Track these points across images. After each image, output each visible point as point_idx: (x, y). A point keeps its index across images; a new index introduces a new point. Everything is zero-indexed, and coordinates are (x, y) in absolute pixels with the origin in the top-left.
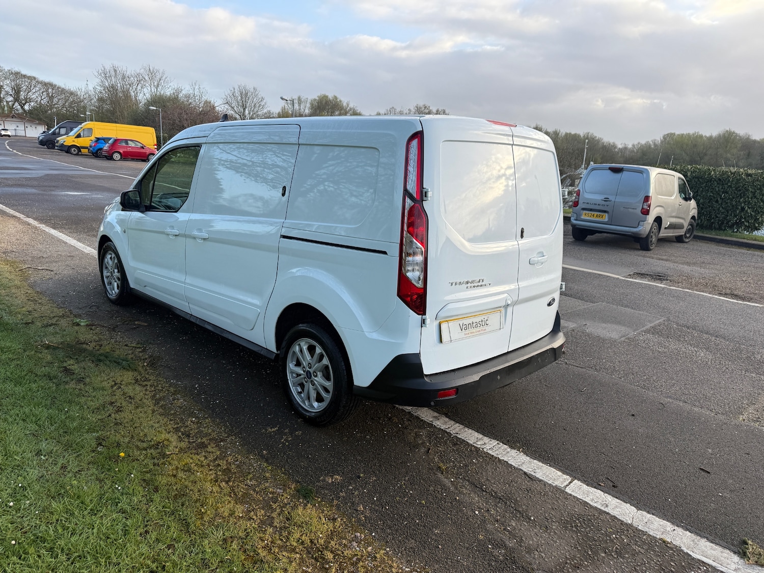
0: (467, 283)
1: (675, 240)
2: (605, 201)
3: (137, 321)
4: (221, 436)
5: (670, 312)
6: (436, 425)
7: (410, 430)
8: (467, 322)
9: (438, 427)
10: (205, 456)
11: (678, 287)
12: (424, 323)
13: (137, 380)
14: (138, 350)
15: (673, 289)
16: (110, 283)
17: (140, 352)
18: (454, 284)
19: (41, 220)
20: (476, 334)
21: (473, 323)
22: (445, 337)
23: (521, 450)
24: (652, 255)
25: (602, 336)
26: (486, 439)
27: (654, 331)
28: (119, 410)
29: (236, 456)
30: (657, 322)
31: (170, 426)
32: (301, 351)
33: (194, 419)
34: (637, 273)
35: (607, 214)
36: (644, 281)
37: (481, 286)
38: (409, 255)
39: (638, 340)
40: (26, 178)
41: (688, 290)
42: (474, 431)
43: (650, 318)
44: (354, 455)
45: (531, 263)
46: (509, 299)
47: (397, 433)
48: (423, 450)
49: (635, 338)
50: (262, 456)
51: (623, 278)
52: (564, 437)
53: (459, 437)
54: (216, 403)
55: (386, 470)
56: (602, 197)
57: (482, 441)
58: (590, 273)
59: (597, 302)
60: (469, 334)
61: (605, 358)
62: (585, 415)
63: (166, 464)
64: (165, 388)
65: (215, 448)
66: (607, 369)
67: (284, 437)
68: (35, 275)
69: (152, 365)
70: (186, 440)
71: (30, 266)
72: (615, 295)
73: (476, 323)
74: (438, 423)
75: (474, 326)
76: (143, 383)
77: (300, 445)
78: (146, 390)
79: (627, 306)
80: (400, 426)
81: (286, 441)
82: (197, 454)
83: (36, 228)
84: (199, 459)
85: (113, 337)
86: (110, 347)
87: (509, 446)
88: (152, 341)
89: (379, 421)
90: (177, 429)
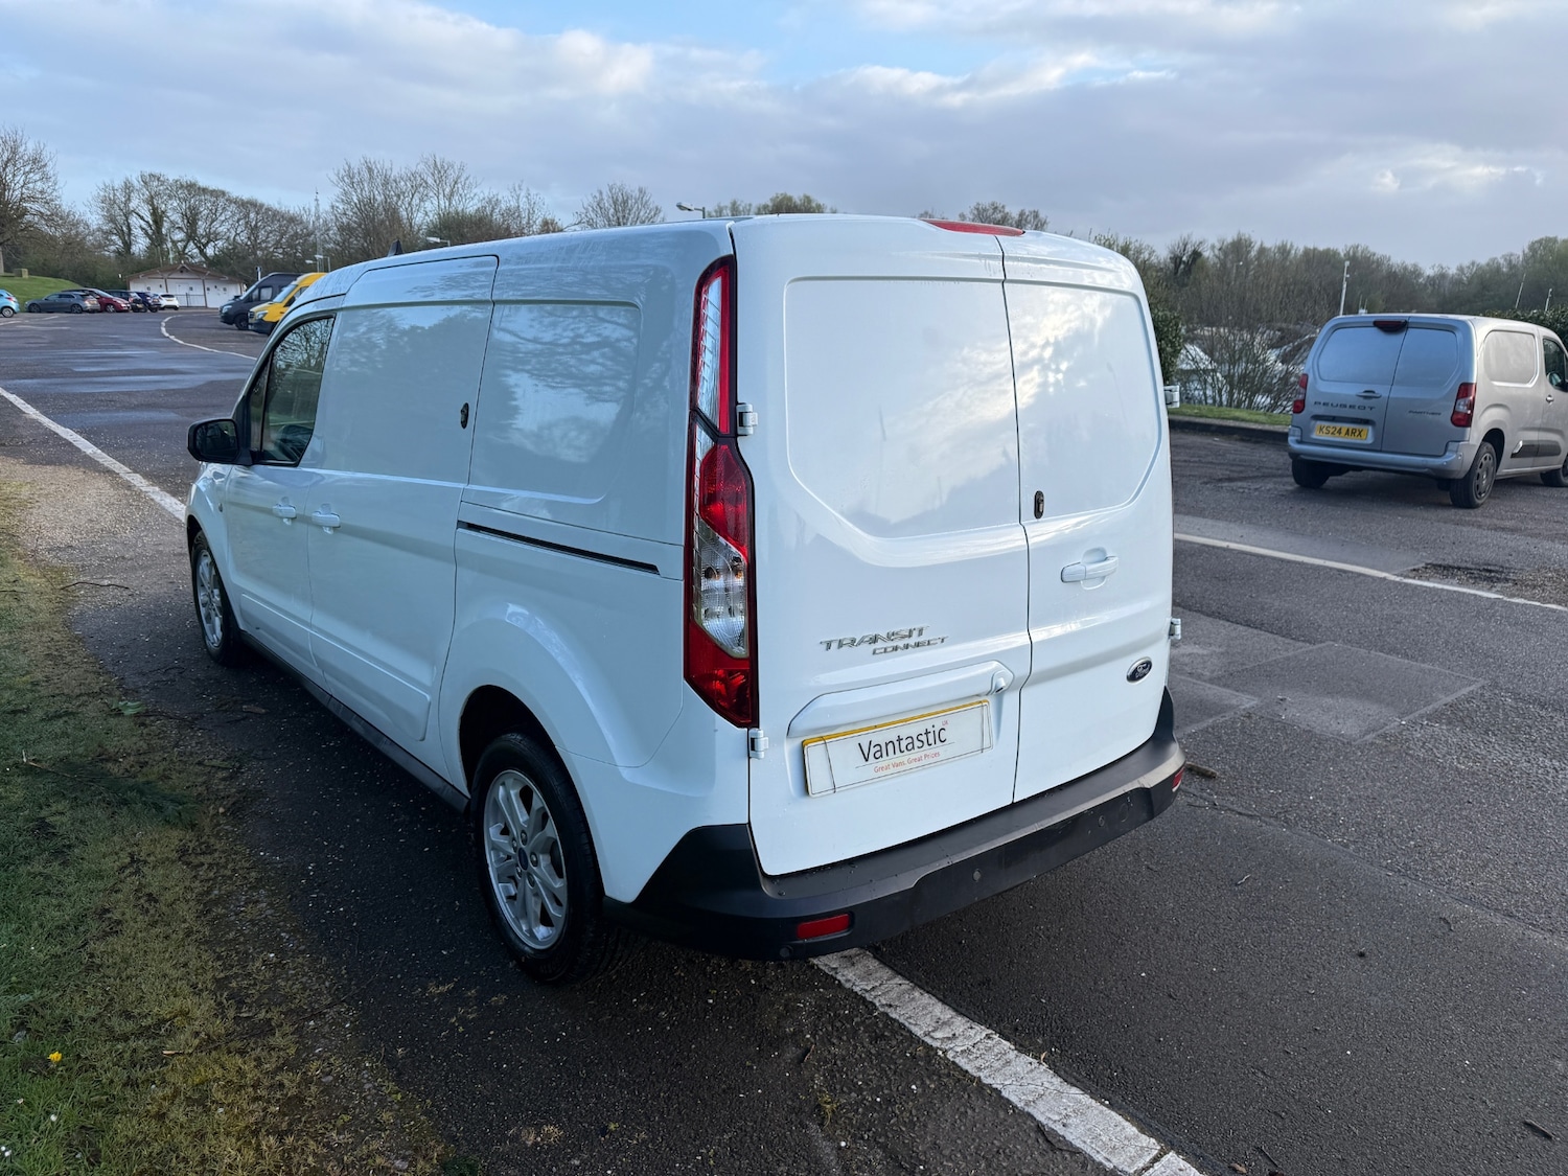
0: (874, 640)
1: (1541, 481)
2: (1365, 397)
3: (244, 703)
4: (316, 1002)
5: (1500, 666)
6: (842, 979)
7: (775, 993)
8: (880, 737)
9: (848, 985)
10: (258, 1059)
11: (1533, 598)
12: (753, 749)
13: (183, 852)
14: (220, 775)
15: (1517, 604)
16: (209, 618)
17: (224, 779)
18: (834, 646)
19: (157, 477)
20: (908, 766)
21: (899, 740)
22: (814, 787)
23: (1042, 1058)
24: (1479, 519)
25: (1317, 730)
26: (960, 1024)
27: (1454, 715)
28: (115, 928)
29: (332, 1060)
30: (1465, 691)
31: (209, 976)
32: (508, 798)
33: (272, 955)
34: (1435, 566)
35: (1370, 428)
36: (1447, 584)
37: (918, 645)
38: (709, 574)
39: (1407, 740)
40: (166, 391)
41: (1554, 606)
42: (934, 1000)
43: (1447, 681)
44: (613, 1066)
45: (1065, 579)
46: (1001, 675)
47: (740, 1003)
48: (791, 1053)
49: (1401, 734)
50: (391, 1061)
51: (1398, 579)
52: (1165, 1017)
53: (894, 1016)
54: (338, 913)
55: (680, 1113)
56: (1360, 389)
57: (948, 1029)
58: (1317, 568)
59: (1321, 642)
60: (887, 768)
61: (1316, 790)
62: (1233, 953)
63: (154, 1083)
64: (240, 872)
65: (290, 1037)
66: (1315, 820)
67: (461, 1011)
68: (89, 599)
69: (236, 811)
70: (231, 1013)
71: (88, 579)
72: (1368, 621)
73: (910, 740)
74: (850, 976)
75: (903, 748)
76: (195, 861)
77: (492, 1032)
78: (195, 876)
79: (1393, 651)
80: (753, 982)
81: (462, 1021)
82: (242, 1053)
83: (139, 494)
84: (240, 1068)
85: (181, 743)
86: (162, 768)
87: (1015, 1045)
88: (261, 752)
89: (705, 968)
90: (221, 984)
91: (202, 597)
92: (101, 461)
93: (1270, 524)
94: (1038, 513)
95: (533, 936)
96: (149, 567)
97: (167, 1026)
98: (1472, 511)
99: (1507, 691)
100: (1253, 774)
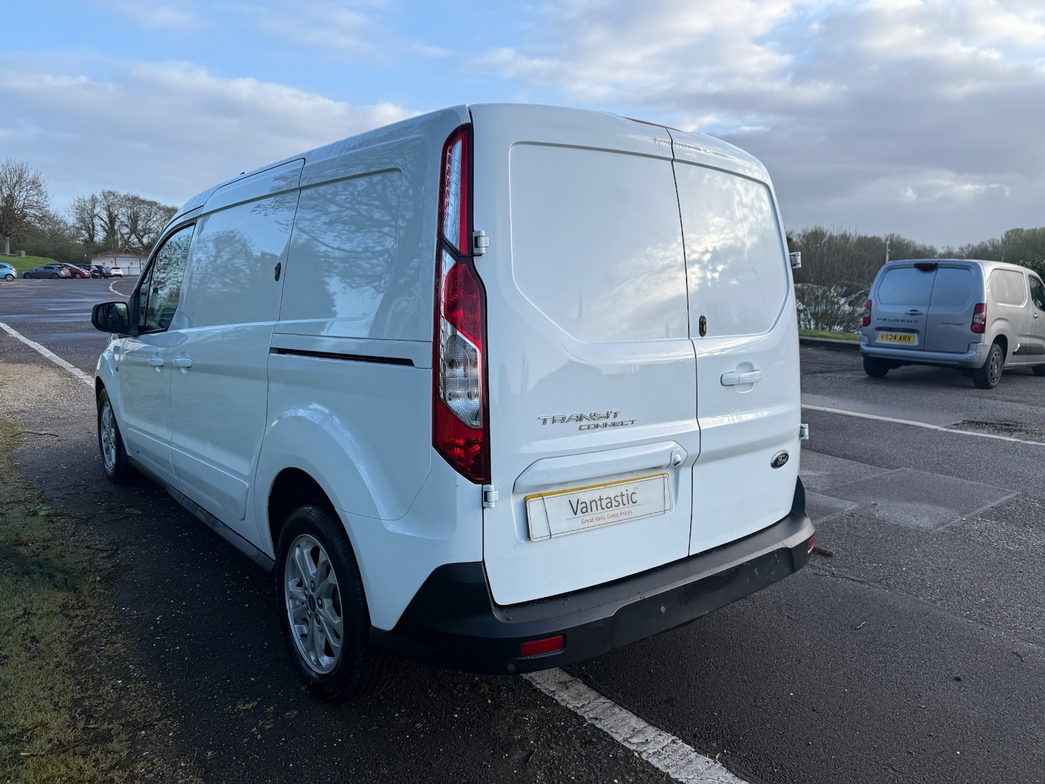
0: (580, 418)
1: (1033, 373)
2: (912, 314)
3: (127, 507)
4: (148, 717)
5: (1027, 482)
6: (559, 699)
7: (507, 710)
8: (586, 496)
9: (563, 704)
10: (97, 761)
11: (1041, 441)
12: (486, 500)
13: (64, 607)
14: (101, 555)
15: (1032, 445)
16: (107, 449)
17: (103, 558)
18: (549, 422)
20: (607, 520)
21: (601, 499)
22: (534, 532)
23: (717, 758)
24: (994, 395)
25: (902, 524)
26: (651, 732)
27: (999, 514)
29: (155, 761)
30: (1005, 498)
31: (69, 696)
32: (302, 558)
33: (120, 681)
34: (969, 422)
35: (916, 335)
36: (980, 433)
37: (614, 425)
38: (452, 364)
39: (968, 531)
42: (630, 714)
43: (991, 492)
44: (377, 765)
45: (724, 383)
46: (678, 452)
47: (479, 717)
48: (518, 755)
49: (963, 526)
50: (202, 763)
51: (945, 430)
52: (811, 726)
53: (599, 726)
54: (174, 651)
56: (908, 309)
57: (641, 736)
58: (889, 423)
59: (898, 468)
60: (592, 520)
61: (907, 564)
62: (859, 678)
63: (9, 778)
64: (105, 621)
65: (124, 743)
66: (909, 584)
67: (260, 722)
68: (29, 443)
69: (109, 579)
70: (81, 725)
71: (31, 431)
72: (929, 455)
73: (609, 500)
74: (565, 697)
75: (604, 506)
76: (72, 613)
77: (283, 739)
78: (70, 625)
79: (949, 473)
80: (489, 701)
81: (261, 730)
82: (84, 755)
83: (77, 380)
84: (81, 767)
85: (77, 534)
86: (59, 551)
87: (695, 748)
88: (134, 540)
89: (453, 691)
90: (76, 702)
91: (104, 436)
92: (54, 361)
93: (853, 397)
94: (702, 332)
95: (319, 664)
96: (76, 423)
97: (28, 734)
98: (989, 391)
99: (1035, 498)
100: (859, 553)
